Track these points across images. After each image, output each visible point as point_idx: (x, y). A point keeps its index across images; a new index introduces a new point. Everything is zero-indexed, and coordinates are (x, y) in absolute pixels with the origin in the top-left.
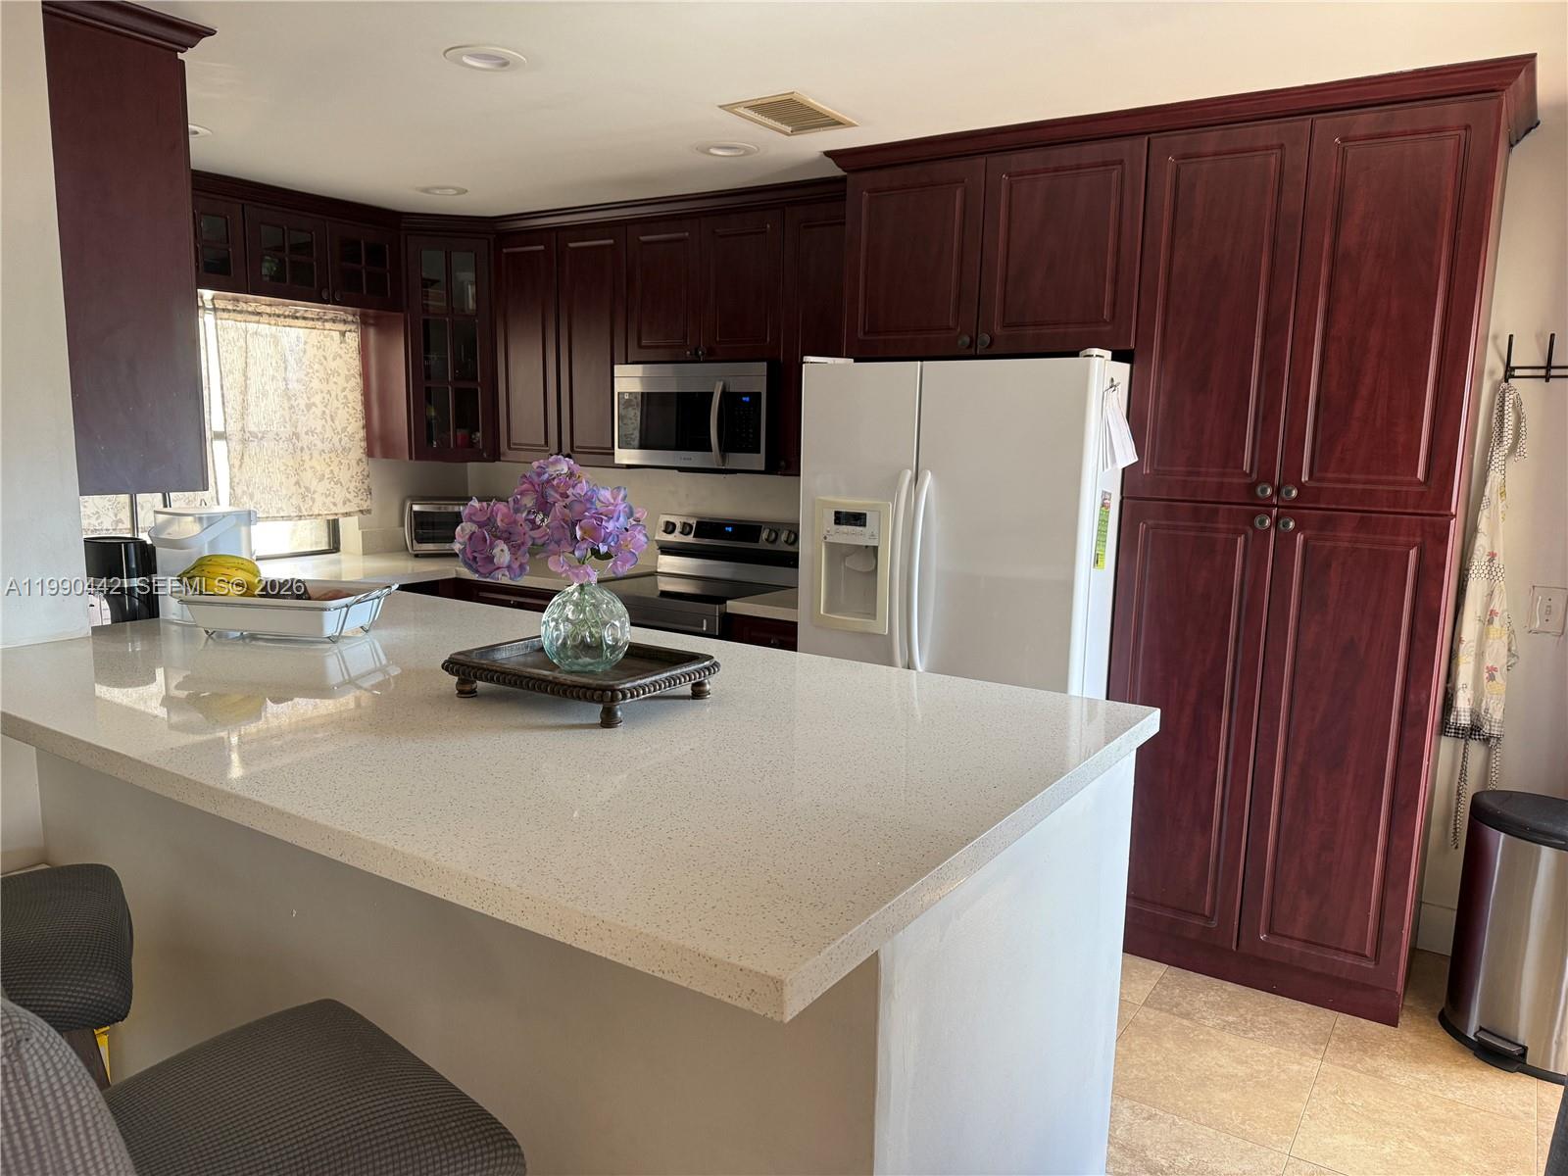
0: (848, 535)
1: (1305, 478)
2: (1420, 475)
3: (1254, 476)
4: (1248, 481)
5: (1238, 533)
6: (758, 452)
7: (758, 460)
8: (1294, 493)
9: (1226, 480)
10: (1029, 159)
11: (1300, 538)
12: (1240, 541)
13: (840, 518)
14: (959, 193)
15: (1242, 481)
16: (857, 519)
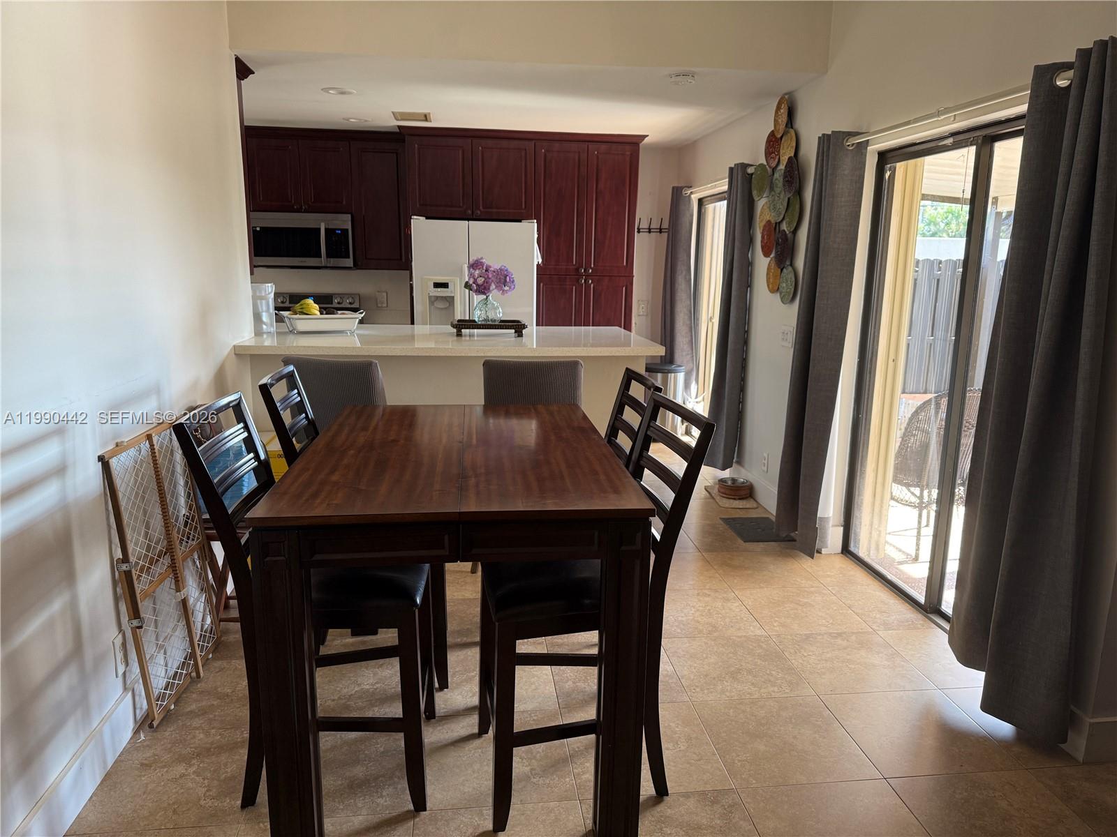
0: (441, 292)
1: (592, 266)
2: (625, 264)
3: (577, 265)
4: (575, 267)
5: (573, 285)
6: (349, 257)
7: (349, 262)
8: (590, 271)
9: (568, 267)
10: (490, 143)
11: (592, 285)
12: (574, 288)
13: (437, 285)
14: (460, 152)
15: (573, 267)
16: (444, 285)
